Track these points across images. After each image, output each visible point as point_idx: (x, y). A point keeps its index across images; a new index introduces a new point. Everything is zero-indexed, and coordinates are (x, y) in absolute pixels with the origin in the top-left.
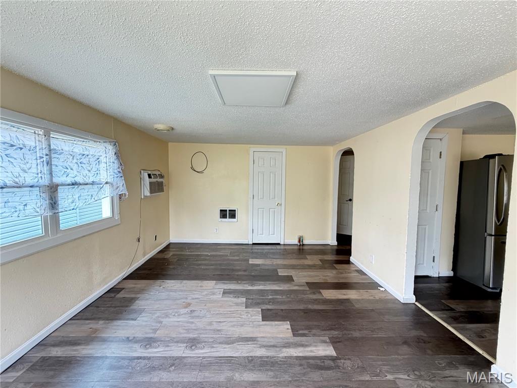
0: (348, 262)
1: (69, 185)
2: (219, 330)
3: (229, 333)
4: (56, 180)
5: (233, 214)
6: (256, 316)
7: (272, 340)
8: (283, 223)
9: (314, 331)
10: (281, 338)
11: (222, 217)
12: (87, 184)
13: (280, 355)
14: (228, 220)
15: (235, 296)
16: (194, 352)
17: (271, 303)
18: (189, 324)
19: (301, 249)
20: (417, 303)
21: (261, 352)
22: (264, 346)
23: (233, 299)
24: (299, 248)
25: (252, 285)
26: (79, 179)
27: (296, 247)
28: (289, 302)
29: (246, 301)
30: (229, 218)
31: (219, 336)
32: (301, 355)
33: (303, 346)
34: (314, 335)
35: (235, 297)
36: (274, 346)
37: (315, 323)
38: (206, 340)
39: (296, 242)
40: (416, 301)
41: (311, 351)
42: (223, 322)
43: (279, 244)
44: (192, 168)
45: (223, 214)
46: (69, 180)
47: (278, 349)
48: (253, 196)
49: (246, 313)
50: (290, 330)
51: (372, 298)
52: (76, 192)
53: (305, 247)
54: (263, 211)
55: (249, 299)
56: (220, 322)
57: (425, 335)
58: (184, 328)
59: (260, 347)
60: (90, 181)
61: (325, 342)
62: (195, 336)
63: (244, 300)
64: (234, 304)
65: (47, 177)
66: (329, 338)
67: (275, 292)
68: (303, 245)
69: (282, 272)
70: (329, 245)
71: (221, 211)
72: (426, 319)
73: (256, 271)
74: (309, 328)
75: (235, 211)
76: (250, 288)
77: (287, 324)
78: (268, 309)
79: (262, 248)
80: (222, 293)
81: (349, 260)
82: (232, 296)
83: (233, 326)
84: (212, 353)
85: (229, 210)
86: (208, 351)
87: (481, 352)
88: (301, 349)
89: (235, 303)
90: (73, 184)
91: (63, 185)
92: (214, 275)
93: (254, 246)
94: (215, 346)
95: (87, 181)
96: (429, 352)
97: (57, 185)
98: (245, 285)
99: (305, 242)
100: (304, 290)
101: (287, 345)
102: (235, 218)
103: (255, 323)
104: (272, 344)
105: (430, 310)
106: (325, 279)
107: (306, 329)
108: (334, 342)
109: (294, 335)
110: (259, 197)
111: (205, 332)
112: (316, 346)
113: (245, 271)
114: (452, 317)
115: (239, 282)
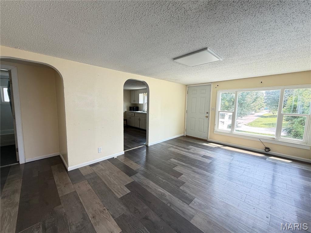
15: (185, 194)
29: (181, 186)
35: (185, 192)
49: (187, 181)
55: (178, 186)
56: (205, 184)
63: (181, 188)
80: (193, 202)
82: (187, 195)
89: (189, 188)
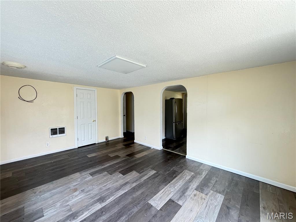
0: (134, 143)
2: (109, 189)
3: (115, 187)
5: (62, 131)
6: (119, 175)
7: (134, 179)
8: (97, 131)
9: (145, 169)
10: (137, 177)
11: (52, 134)
13: (142, 181)
14: (58, 135)
16: (106, 202)
17: (120, 168)
18: (89, 196)
19: (108, 144)
20: (163, 149)
21: (134, 185)
22: (134, 182)
23: (100, 175)
24: (106, 143)
25: (103, 166)
27: (105, 143)
28: (127, 165)
29: (108, 173)
30: (59, 134)
31: (111, 190)
32: (147, 177)
33: (146, 175)
34: (146, 170)
35: (100, 173)
36: (137, 180)
37: (143, 167)
38: (107, 195)
39: (104, 140)
40: (163, 148)
41: (149, 175)
42: (106, 185)
43: (95, 144)
44: (20, 98)
45: (54, 132)
47: (139, 180)
48: (77, 117)
49: (113, 176)
50: (137, 173)
51: (151, 152)
53: (110, 142)
54: (84, 126)
55: (108, 171)
57: (171, 156)
58: (87, 199)
59: (133, 183)
61: (150, 170)
62: (99, 197)
63: (106, 172)
64: (103, 177)
66: (151, 168)
67: (117, 164)
68: (108, 141)
69: (112, 155)
70: (120, 138)
71: (52, 129)
72: (168, 152)
73: (97, 159)
74: (142, 169)
75: (64, 128)
76: (103, 167)
77: (134, 172)
78: (122, 171)
79: (88, 148)
80: (90, 175)
81: (134, 142)
82: (98, 174)
83: (113, 184)
84: (116, 197)
85: (59, 128)
86: (113, 197)
87: (182, 154)
88: (146, 176)
92: (73, 170)
93: (79, 149)
94: (114, 194)
96: (174, 159)
98: (99, 167)
99: (110, 139)
100: (128, 158)
101: (141, 177)
102: (64, 133)
103: (121, 178)
104: (135, 180)
105: (167, 149)
106: (132, 152)
107: (142, 170)
108: (153, 169)
109: (140, 173)
110: (82, 117)
111: (102, 193)
112: (149, 173)
113: (91, 161)
114: (172, 149)
115: (94, 167)
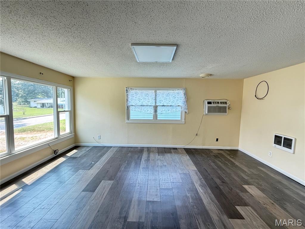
1: (161, 106)
4: (157, 104)
5: (288, 143)
11: (276, 142)
12: (168, 106)
14: (281, 148)
26: (165, 104)
30: (283, 146)
44: (256, 96)
46: (161, 104)
52: (164, 108)
60: (170, 105)
65: (154, 103)
71: (276, 136)
75: (291, 140)
85: (285, 138)
90: (162, 106)
91: (159, 106)
95: (168, 105)
97: (157, 106)
102: (291, 148)
